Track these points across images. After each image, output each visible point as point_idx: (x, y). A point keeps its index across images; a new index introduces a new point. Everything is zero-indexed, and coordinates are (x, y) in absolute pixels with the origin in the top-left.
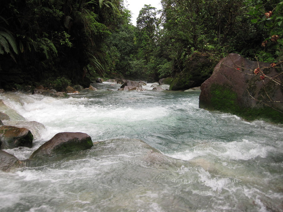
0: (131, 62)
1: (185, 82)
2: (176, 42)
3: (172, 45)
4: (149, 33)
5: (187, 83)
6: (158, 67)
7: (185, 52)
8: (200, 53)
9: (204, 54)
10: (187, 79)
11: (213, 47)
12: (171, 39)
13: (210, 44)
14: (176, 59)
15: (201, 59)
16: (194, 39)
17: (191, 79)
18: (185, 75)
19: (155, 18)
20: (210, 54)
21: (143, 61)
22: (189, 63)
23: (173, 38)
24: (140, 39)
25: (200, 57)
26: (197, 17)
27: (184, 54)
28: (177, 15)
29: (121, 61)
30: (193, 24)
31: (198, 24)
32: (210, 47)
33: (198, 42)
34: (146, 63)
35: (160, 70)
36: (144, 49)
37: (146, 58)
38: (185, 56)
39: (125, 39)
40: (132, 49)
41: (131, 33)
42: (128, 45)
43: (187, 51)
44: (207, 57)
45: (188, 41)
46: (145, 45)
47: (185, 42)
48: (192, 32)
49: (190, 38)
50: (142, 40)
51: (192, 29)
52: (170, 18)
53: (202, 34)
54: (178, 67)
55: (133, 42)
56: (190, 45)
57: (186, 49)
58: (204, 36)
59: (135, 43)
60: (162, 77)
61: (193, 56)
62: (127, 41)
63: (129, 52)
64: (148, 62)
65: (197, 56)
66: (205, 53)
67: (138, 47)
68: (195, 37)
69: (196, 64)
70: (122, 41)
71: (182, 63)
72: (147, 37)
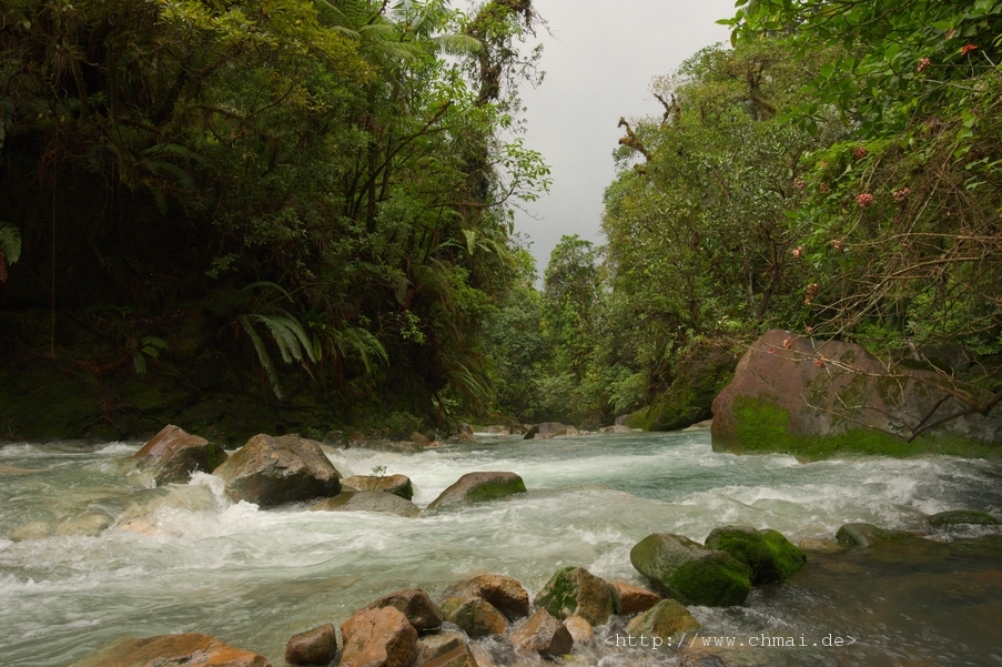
0: (538, 382)
1: (679, 412)
2: (649, 319)
3: (641, 328)
4: (577, 305)
5: (683, 414)
6: (608, 388)
7: (672, 341)
8: (708, 340)
9: (718, 342)
10: (684, 403)
11: (739, 324)
12: (637, 313)
13: (731, 318)
14: (654, 358)
15: (711, 355)
16: (692, 309)
17: (692, 403)
18: (679, 394)
19: (591, 266)
20: (734, 341)
21: (568, 376)
22: (686, 364)
23: (643, 312)
24: (557, 323)
25: (710, 350)
26: (694, 257)
27: (670, 346)
28: (648, 258)
29: (509, 382)
30: (687, 275)
31: (698, 275)
32: (732, 323)
33: (702, 316)
34: (577, 381)
35: (614, 397)
36: (568, 346)
37: (575, 369)
38: (673, 350)
39: (520, 325)
40: (539, 349)
41: (532, 308)
42: (527, 339)
43: (678, 339)
44: (726, 348)
45: (677, 315)
46: (572, 337)
47: (671, 318)
48: (686, 294)
49: (683, 308)
50: (563, 323)
51: (686, 288)
52: (632, 266)
53: (710, 296)
54: (659, 378)
55: (541, 331)
56: (685, 325)
57: (675, 335)
58: (713, 301)
59: (545, 333)
60: (622, 412)
61: (692, 349)
62: (523, 329)
63: (532, 356)
64: (580, 379)
65: (702, 347)
66: (720, 340)
67: (553, 342)
68: (693, 305)
69: (703, 366)
70: (513, 330)
71: (668, 368)
72: (575, 317)
